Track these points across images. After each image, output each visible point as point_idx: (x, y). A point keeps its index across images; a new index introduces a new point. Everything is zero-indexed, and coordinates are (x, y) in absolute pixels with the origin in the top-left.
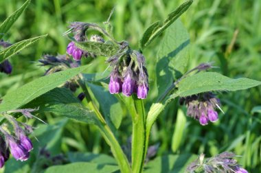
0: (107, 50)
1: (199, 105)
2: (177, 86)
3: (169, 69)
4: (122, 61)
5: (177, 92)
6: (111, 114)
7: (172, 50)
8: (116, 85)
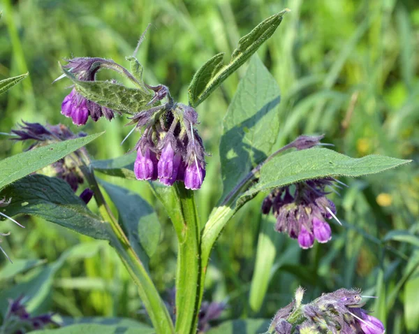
0: (131, 100)
1: (296, 211)
2: (257, 176)
3: (244, 147)
4: (157, 121)
5: (257, 185)
6: (140, 230)
7: (249, 116)
8: (147, 165)
